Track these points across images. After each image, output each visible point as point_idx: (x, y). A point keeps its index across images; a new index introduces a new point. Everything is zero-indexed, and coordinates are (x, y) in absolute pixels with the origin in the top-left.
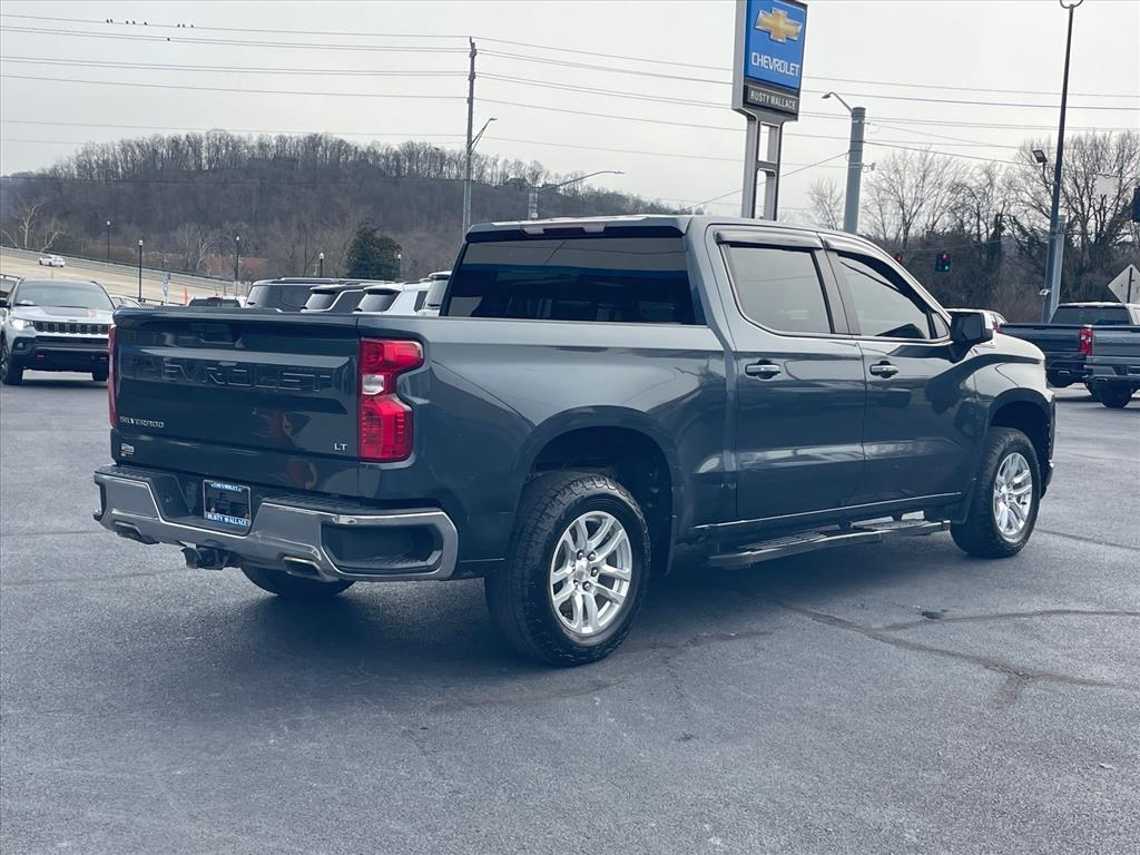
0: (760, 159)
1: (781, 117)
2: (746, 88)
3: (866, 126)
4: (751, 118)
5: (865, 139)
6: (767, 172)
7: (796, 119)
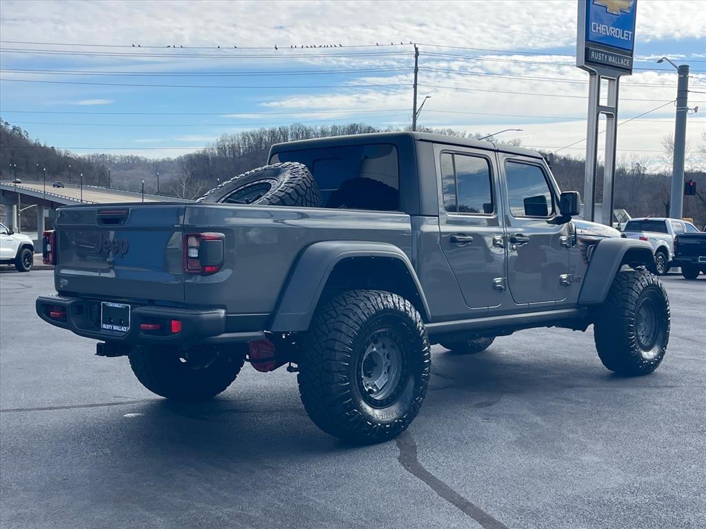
0: (601, 104)
1: (617, 72)
2: (587, 51)
3: (690, 79)
4: (592, 73)
5: (689, 89)
6: (606, 114)
7: (631, 74)
